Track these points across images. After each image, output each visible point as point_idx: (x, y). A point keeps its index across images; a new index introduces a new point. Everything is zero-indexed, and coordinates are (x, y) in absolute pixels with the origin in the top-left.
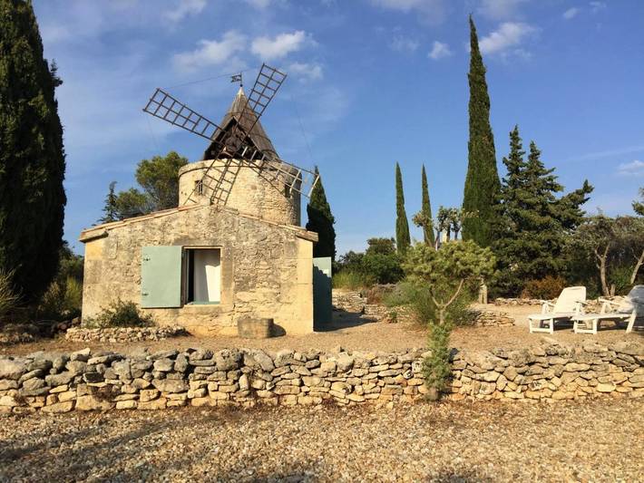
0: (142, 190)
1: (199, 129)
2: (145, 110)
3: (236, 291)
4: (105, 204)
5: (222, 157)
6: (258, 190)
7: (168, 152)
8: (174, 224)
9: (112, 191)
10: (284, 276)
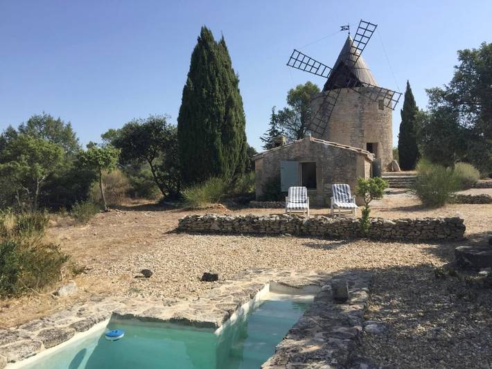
0: (291, 108)
1: (320, 72)
2: (288, 65)
3: (325, 183)
4: (270, 121)
5: (335, 88)
6: (359, 107)
7: (306, 82)
8: (293, 150)
9: (273, 112)
10: (349, 175)
